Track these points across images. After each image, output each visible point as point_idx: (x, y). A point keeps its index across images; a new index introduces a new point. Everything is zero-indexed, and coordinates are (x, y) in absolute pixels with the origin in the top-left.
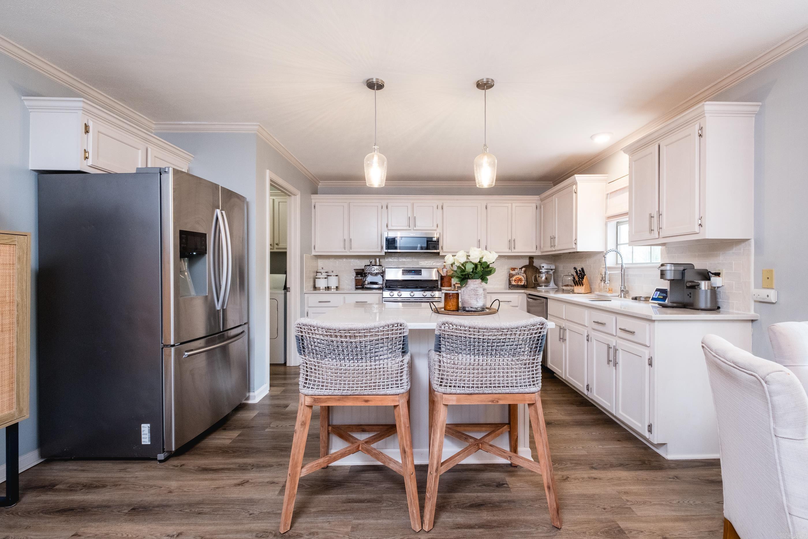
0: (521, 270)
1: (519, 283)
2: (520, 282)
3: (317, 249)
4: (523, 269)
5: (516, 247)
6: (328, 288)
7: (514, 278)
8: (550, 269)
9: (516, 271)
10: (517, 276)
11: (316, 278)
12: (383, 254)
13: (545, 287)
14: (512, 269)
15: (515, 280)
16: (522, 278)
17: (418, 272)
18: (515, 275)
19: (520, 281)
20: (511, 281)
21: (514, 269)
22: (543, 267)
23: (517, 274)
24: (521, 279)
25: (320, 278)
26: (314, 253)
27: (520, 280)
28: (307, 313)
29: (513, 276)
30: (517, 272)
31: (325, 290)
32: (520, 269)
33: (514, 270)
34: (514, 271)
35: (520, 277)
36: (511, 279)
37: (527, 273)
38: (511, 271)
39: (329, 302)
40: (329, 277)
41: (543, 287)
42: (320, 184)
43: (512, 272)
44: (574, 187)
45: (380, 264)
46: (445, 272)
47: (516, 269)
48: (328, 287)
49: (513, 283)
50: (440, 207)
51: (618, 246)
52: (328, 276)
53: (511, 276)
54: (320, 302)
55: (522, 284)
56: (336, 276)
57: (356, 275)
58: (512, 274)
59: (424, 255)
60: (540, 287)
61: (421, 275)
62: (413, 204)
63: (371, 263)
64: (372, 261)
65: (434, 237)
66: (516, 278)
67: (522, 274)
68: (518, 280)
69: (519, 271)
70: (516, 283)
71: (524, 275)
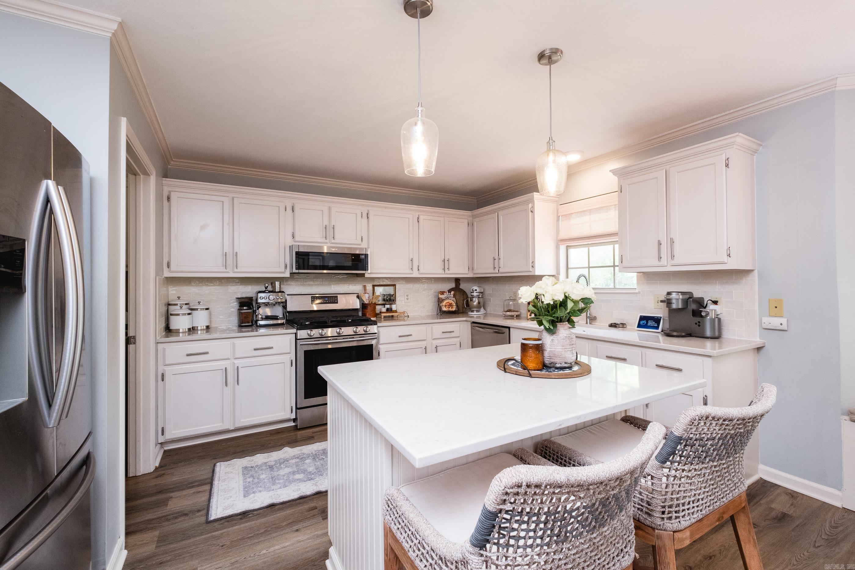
1: (450, 309)
2: (452, 308)
3: (173, 267)
5: (450, 268)
6: (192, 330)
7: (444, 303)
8: (480, 293)
10: (447, 301)
11: (171, 315)
12: (287, 275)
13: (477, 312)
14: (441, 293)
15: (445, 306)
16: (453, 303)
17: (333, 299)
18: (444, 299)
19: (451, 306)
20: (442, 307)
21: (442, 293)
22: (476, 290)
24: (451, 304)
25: (178, 315)
26: (167, 274)
27: (451, 305)
29: (443, 301)
30: (446, 296)
31: (190, 334)
32: (448, 292)
33: (443, 294)
34: (443, 295)
35: (451, 301)
36: (441, 305)
37: (457, 297)
39: (207, 353)
40: (193, 312)
41: (475, 313)
42: (172, 163)
43: (440, 296)
44: (530, 205)
45: (282, 290)
46: (367, 298)
47: (445, 292)
48: (193, 328)
49: (444, 309)
50: (365, 215)
51: (569, 270)
52: (192, 310)
53: (440, 301)
54: (188, 355)
55: (454, 309)
56: (207, 309)
57: (240, 306)
58: (441, 298)
59: (338, 277)
60: (472, 312)
61: (337, 303)
62: (330, 209)
63: (266, 288)
64: (267, 285)
65: (363, 254)
66: (447, 303)
67: (452, 299)
68: (449, 305)
69: (449, 295)
70: (447, 309)
71: (454, 299)
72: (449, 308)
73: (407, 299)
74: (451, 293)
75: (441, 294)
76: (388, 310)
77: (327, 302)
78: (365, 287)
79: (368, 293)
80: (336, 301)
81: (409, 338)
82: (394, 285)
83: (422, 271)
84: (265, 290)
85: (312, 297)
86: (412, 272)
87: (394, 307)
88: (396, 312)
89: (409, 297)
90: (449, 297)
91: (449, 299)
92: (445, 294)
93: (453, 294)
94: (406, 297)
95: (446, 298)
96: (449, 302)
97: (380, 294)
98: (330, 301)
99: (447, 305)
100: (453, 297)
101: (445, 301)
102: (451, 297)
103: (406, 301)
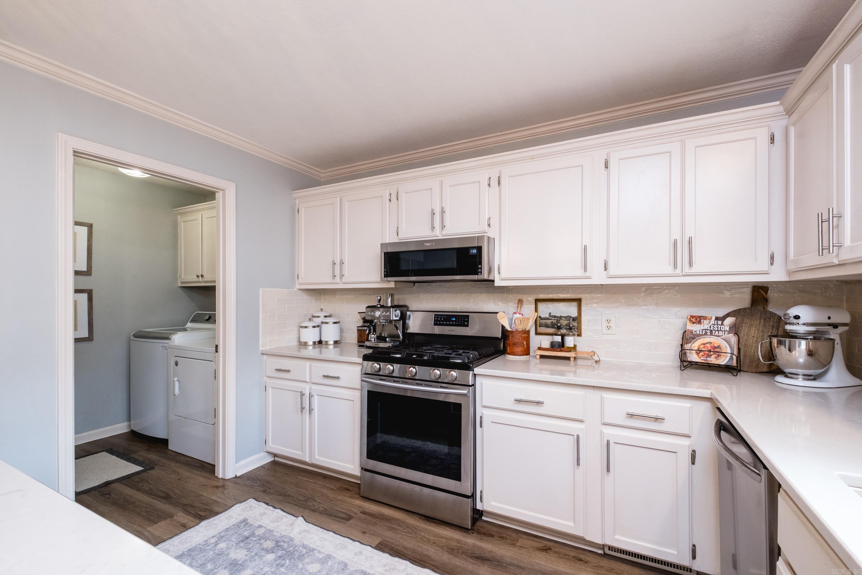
0: (720, 322)
1: (713, 360)
2: (718, 357)
3: (300, 281)
4: (729, 321)
5: (695, 260)
6: (320, 344)
7: (696, 345)
8: (829, 325)
9: (705, 325)
10: (707, 340)
11: (301, 327)
12: (392, 285)
13: (804, 379)
14: (694, 320)
15: (699, 351)
16: (724, 344)
17: (463, 319)
18: (699, 335)
19: (716, 352)
21: (698, 320)
22: (797, 317)
23: (706, 334)
24: (719, 347)
25: (306, 327)
26: (298, 287)
28: (266, 387)
29: (693, 338)
30: (706, 327)
31: (314, 348)
32: (717, 319)
33: (700, 322)
35: (718, 341)
36: (687, 346)
37: (744, 331)
38: (688, 323)
39: (290, 371)
40: (323, 326)
41: (800, 381)
43: (692, 327)
47: (705, 318)
48: (320, 342)
49: (694, 357)
50: (494, 182)
52: (323, 323)
53: (687, 337)
54: (276, 370)
55: (723, 361)
56: (336, 323)
57: (363, 322)
58: (691, 332)
59: (481, 286)
60: (786, 376)
61: (467, 326)
63: (380, 301)
64: (379, 298)
65: (473, 248)
66: (704, 344)
67: (723, 335)
68: (709, 349)
69: (714, 325)
70: (703, 359)
71: (729, 337)
72: (710, 356)
73: (609, 328)
74: (725, 321)
75: (694, 323)
76: (555, 346)
77: (454, 323)
78: (519, 302)
80: (466, 323)
81: (539, 409)
82: (579, 301)
83: (613, 270)
84: (378, 305)
85: (435, 315)
87: (571, 341)
88: (572, 349)
89: (611, 324)
90: (714, 330)
91: (714, 336)
92: (705, 321)
93: (731, 323)
94: (605, 324)
95: (704, 332)
96: (711, 343)
97: (548, 316)
98: (458, 322)
99: (703, 349)
100: (727, 331)
101: (700, 338)
102: (722, 331)
103: (605, 331)
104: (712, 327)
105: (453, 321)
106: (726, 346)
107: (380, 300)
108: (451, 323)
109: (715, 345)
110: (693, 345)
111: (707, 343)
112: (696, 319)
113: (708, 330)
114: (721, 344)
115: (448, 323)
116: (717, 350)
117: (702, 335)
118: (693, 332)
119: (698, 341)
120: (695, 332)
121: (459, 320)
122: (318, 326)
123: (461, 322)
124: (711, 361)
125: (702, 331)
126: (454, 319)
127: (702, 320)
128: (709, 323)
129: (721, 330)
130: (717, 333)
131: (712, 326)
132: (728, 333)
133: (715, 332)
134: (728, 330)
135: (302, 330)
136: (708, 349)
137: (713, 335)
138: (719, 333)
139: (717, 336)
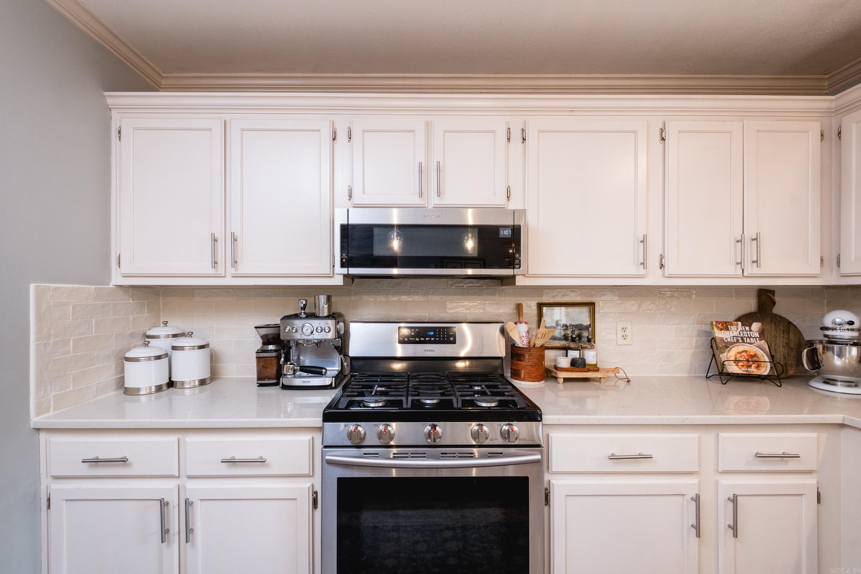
1: (753, 370)
2: (758, 367)
3: (126, 268)
4: (756, 326)
5: (760, 260)
6: (169, 387)
7: (732, 353)
9: (734, 331)
10: (741, 348)
11: (128, 359)
12: (338, 281)
14: (720, 326)
15: (737, 360)
16: (760, 352)
17: (443, 333)
18: (731, 343)
19: (754, 362)
20: (726, 363)
22: (847, 323)
23: (738, 341)
24: (755, 355)
25: (136, 359)
26: (117, 279)
27: (752, 359)
28: (49, 500)
29: (727, 347)
30: (736, 334)
31: (158, 397)
32: (742, 323)
33: (727, 329)
34: (727, 333)
35: (753, 349)
38: (712, 331)
40: (176, 354)
41: (840, 387)
42: (163, 81)
43: (721, 334)
45: (333, 314)
46: (524, 334)
47: (730, 323)
48: (171, 384)
50: (516, 136)
52: (174, 348)
53: (717, 346)
55: (765, 370)
56: (201, 347)
58: (722, 339)
59: (461, 285)
60: (825, 382)
61: (453, 342)
62: (428, 126)
63: (303, 308)
64: (304, 302)
65: (505, 227)
66: (740, 353)
67: (755, 342)
68: (747, 358)
69: (743, 331)
70: (744, 369)
71: (761, 344)
72: (750, 366)
73: (624, 337)
74: (750, 326)
75: (721, 330)
76: (577, 364)
77: (433, 339)
78: (519, 307)
79: (526, 323)
80: (452, 339)
81: (644, 466)
82: (591, 305)
83: (670, 269)
84: (302, 314)
85: (401, 328)
86: (642, 272)
87: (590, 356)
88: (595, 368)
89: (628, 333)
90: (745, 337)
91: (747, 343)
92: (732, 327)
93: (758, 329)
94: (620, 333)
95: (735, 340)
96: (746, 352)
97: (554, 325)
98: (439, 337)
99: (741, 359)
100: (758, 338)
101: (734, 347)
102: (753, 338)
103: (621, 341)
104: (742, 334)
105: (431, 336)
106: (763, 355)
107: (305, 305)
108: (427, 339)
109: (751, 354)
110: (729, 355)
111: (742, 352)
112: (723, 325)
113: (738, 337)
114: (757, 353)
115: (422, 339)
116: (755, 359)
117: (734, 343)
118: (724, 340)
119: (733, 349)
120: (726, 339)
121: (439, 334)
122: (166, 355)
123: (444, 338)
124: (753, 371)
125: (733, 339)
126: (432, 333)
127: (729, 326)
128: (737, 329)
129: (751, 337)
130: (748, 341)
131: (741, 332)
132: (760, 340)
133: (746, 339)
134: (758, 336)
135: (127, 364)
136: (745, 358)
137: (745, 343)
138: (750, 340)
139: (749, 343)
